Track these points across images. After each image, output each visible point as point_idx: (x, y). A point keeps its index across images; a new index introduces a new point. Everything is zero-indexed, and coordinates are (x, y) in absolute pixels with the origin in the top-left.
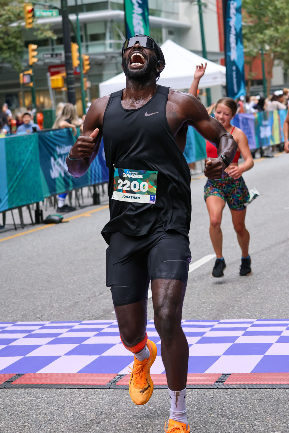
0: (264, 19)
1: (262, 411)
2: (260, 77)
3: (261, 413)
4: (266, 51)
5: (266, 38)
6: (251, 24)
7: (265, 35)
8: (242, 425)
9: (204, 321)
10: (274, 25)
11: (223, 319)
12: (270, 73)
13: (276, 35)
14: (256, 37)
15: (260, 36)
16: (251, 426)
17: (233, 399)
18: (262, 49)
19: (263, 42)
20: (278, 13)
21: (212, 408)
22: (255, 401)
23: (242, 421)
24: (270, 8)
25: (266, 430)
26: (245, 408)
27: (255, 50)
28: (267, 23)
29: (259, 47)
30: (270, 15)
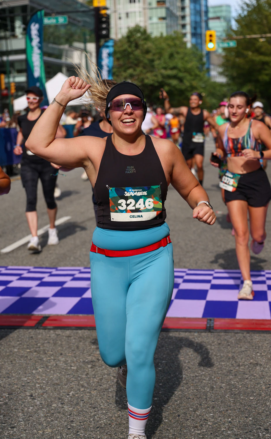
1: (67, 346)
3: (66, 349)
8: (49, 360)
9: (47, 268)
10: (134, 67)
11: (60, 266)
13: (134, 73)
15: (125, 74)
16: (55, 361)
17: (48, 335)
21: (30, 344)
22: (64, 337)
23: (49, 357)
25: (65, 365)
26: (55, 344)
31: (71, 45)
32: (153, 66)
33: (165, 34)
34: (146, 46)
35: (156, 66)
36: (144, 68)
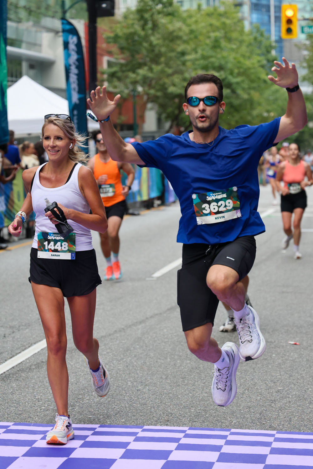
0: (137, 56)
2: (131, 122)
4: (139, 92)
5: (139, 78)
6: (123, 61)
7: (138, 74)
10: (149, 64)
12: (142, 118)
13: (150, 75)
14: (127, 77)
18: (134, 90)
19: (135, 83)
20: (153, 51)
24: (145, 45)
27: (126, 91)
28: (141, 61)
29: (131, 87)
30: (144, 52)
31: (37, 23)
32: (184, 63)
33: (204, 6)
34: (171, 27)
35: (189, 64)
36: (167, 65)
